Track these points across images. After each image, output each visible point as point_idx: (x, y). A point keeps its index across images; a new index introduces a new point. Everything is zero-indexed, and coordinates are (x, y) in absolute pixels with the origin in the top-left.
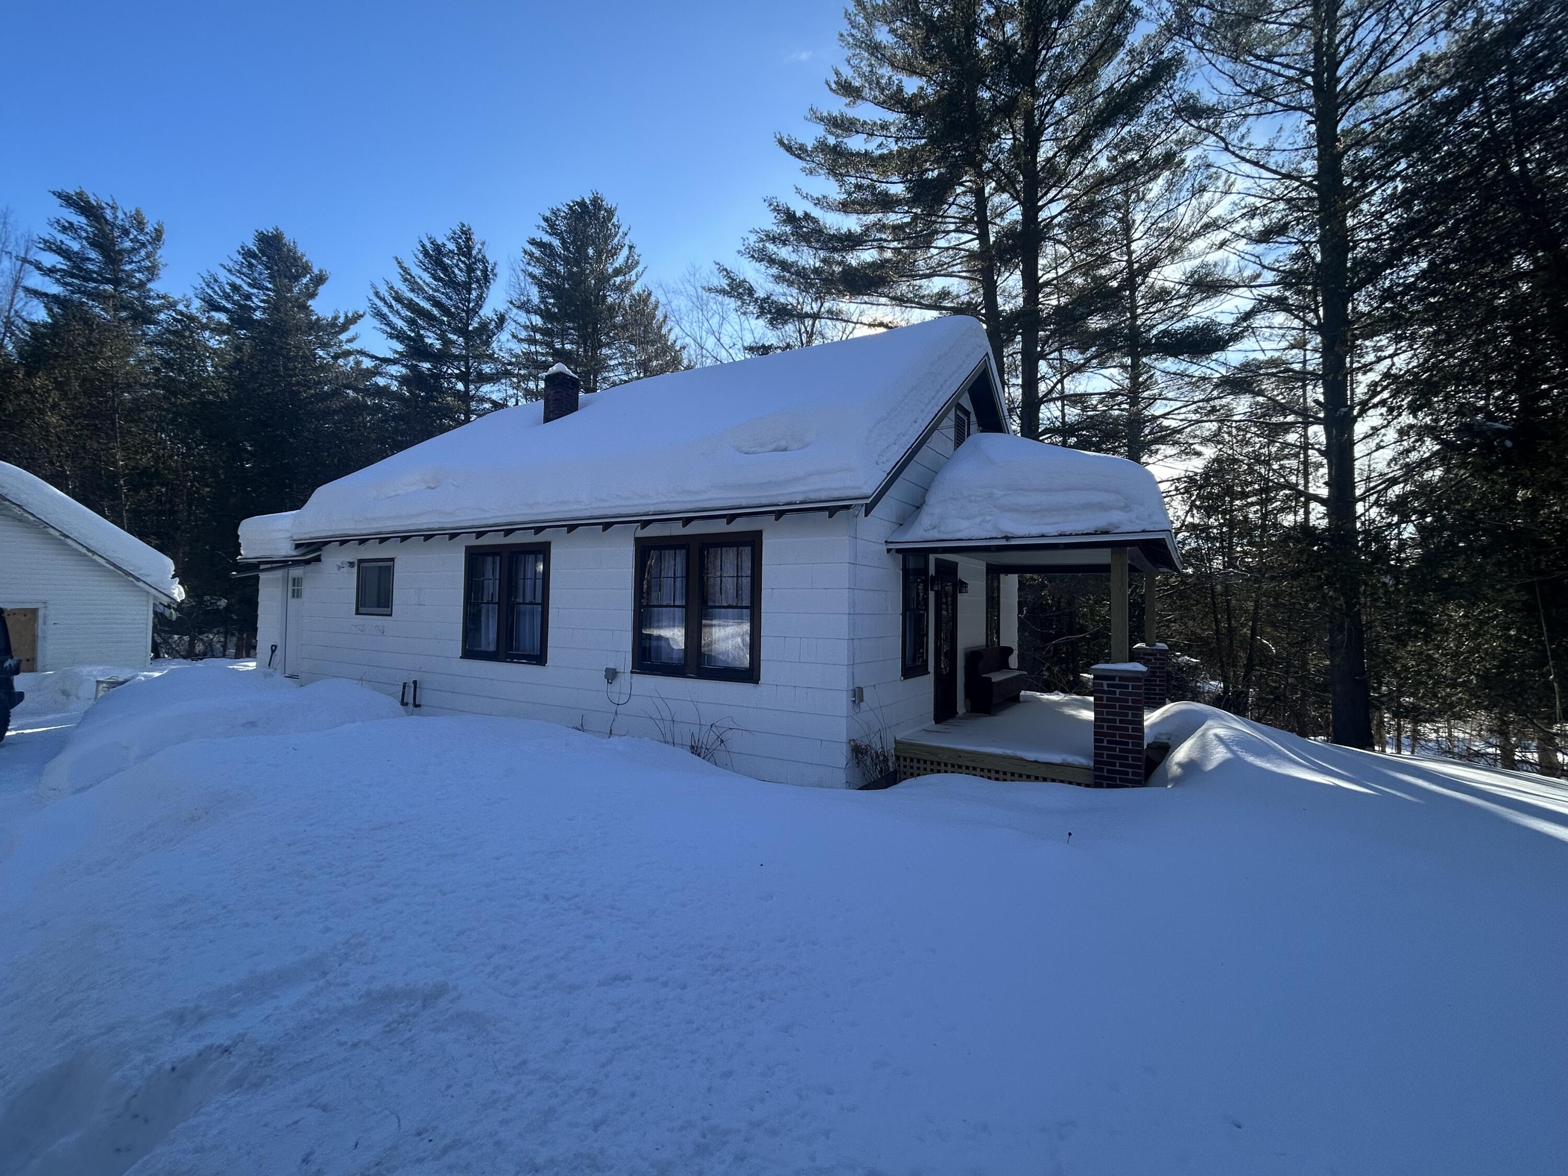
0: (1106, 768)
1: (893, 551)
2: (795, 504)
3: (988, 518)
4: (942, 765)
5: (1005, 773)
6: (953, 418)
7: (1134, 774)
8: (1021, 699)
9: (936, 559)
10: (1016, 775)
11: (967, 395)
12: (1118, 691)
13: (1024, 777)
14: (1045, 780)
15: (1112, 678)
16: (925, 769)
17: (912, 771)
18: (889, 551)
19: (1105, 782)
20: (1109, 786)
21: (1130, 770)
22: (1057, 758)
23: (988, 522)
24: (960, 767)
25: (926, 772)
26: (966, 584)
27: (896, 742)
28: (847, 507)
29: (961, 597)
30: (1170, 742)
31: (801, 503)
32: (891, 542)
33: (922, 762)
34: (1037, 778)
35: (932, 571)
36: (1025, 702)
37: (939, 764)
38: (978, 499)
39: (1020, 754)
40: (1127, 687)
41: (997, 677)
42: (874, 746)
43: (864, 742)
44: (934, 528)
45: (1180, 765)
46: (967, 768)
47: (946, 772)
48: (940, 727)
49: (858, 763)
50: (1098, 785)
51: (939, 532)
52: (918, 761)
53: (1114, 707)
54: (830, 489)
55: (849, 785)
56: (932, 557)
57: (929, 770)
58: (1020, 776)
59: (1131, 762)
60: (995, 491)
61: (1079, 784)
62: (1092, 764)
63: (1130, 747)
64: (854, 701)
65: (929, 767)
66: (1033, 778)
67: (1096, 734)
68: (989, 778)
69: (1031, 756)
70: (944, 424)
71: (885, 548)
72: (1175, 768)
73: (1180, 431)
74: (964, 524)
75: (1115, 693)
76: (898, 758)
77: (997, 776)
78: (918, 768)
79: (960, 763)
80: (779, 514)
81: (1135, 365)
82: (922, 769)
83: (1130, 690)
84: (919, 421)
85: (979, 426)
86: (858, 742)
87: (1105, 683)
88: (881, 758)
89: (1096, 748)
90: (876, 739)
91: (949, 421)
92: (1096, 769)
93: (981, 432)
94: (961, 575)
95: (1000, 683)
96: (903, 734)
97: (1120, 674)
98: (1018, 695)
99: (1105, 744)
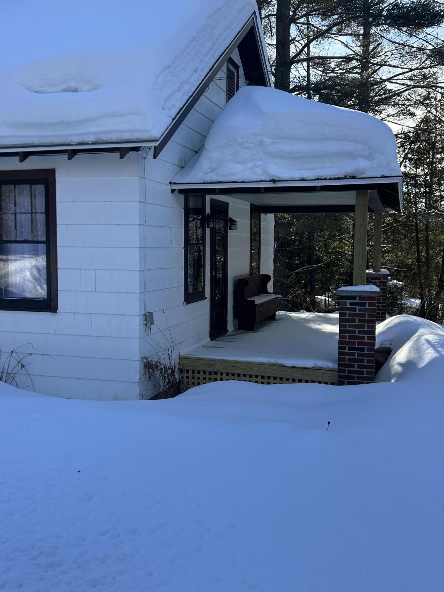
0: (347, 369)
1: (176, 192)
2: (88, 144)
3: (259, 163)
4: (219, 374)
5: (269, 378)
6: (225, 71)
7: (368, 373)
8: (276, 318)
9: (212, 200)
10: (278, 379)
11: (237, 50)
12: (358, 308)
13: (284, 380)
14: (300, 381)
15: (354, 298)
16: (204, 379)
17: (193, 381)
18: (173, 191)
19: (346, 381)
20: (349, 384)
21: (365, 370)
22: (309, 363)
23: (259, 166)
24: (233, 375)
25: (205, 381)
26: (235, 222)
27: (180, 357)
28: (136, 149)
29: (231, 233)
30: (392, 347)
31: (93, 143)
32: (175, 183)
33: (202, 373)
34: (294, 380)
35: (208, 210)
36: (280, 319)
37: (216, 373)
38: (251, 145)
39: (281, 361)
40: (365, 304)
41: (259, 300)
42: (162, 362)
43: (154, 359)
44: (213, 171)
45: (401, 364)
46: (239, 375)
47: (222, 380)
48: (214, 343)
49: (150, 377)
50: (341, 383)
51: (217, 174)
52: (199, 372)
53: (354, 321)
54: (120, 131)
55: (142, 396)
56: (208, 197)
57: (207, 379)
58: (281, 379)
59: (366, 364)
60: (266, 139)
61: (326, 383)
62: (336, 367)
63: (366, 352)
64: (146, 325)
65: (207, 376)
66: (291, 380)
67: (340, 342)
68: (257, 382)
69: (289, 362)
70: (218, 76)
71: (169, 188)
72: (397, 366)
73: (399, 94)
74: (238, 168)
75: (355, 309)
76: (181, 371)
77: (263, 380)
78: (199, 378)
79: (233, 372)
80: (72, 154)
81: (367, 35)
82: (202, 378)
83: (367, 307)
84: (199, 71)
85: (246, 79)
86: (150, 359)
87: (348, 302)
88: (169, 372)
89: (340, 354)
90: (165, 356)
91: (222, 74)
92: (340, 370)
93: (248, 85)
94: (231, 214)
95: (262, 304)
96: (186, 350)
97: (359, 295)
98: (274, 315)
99: (347, 351)
